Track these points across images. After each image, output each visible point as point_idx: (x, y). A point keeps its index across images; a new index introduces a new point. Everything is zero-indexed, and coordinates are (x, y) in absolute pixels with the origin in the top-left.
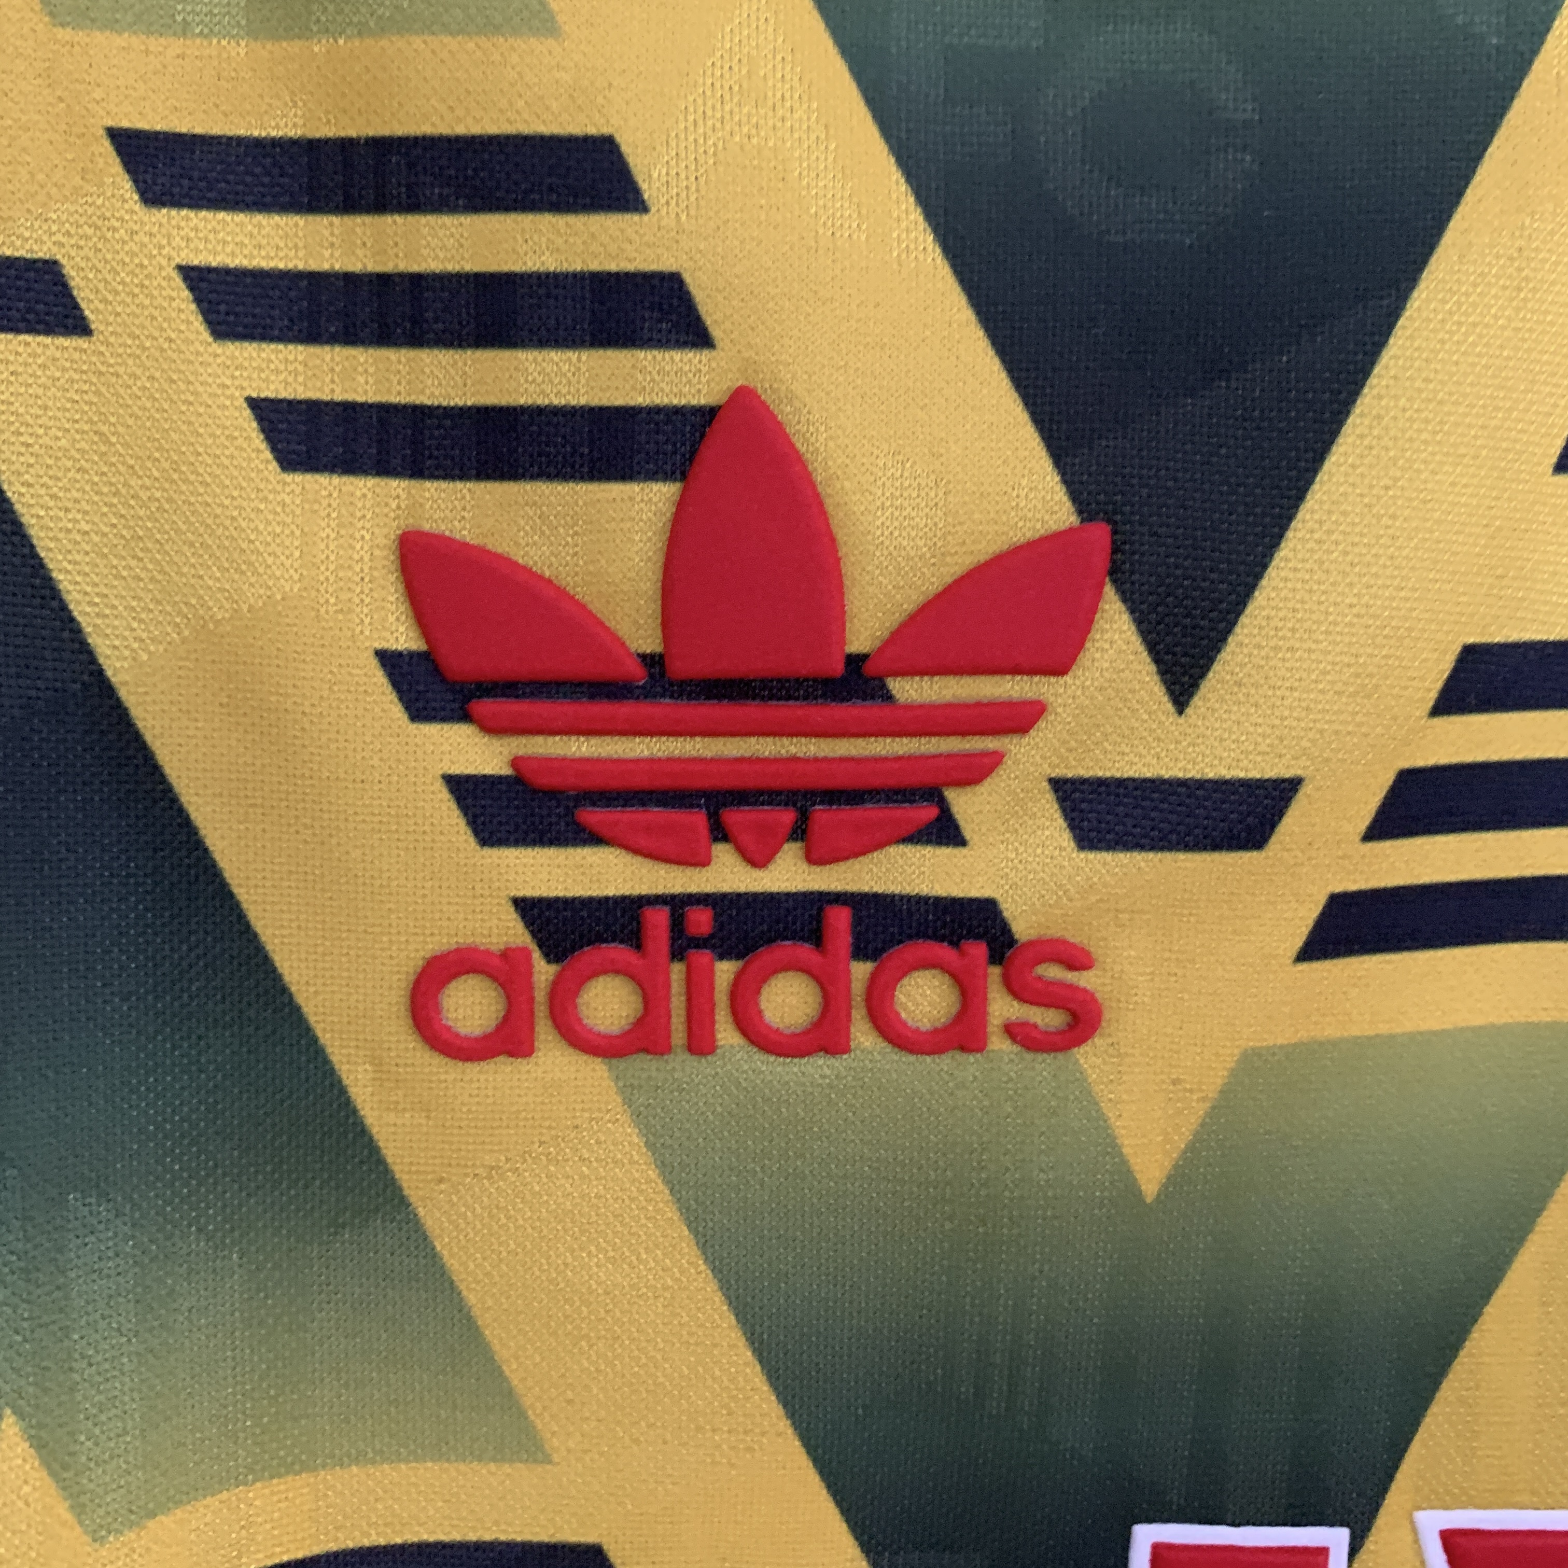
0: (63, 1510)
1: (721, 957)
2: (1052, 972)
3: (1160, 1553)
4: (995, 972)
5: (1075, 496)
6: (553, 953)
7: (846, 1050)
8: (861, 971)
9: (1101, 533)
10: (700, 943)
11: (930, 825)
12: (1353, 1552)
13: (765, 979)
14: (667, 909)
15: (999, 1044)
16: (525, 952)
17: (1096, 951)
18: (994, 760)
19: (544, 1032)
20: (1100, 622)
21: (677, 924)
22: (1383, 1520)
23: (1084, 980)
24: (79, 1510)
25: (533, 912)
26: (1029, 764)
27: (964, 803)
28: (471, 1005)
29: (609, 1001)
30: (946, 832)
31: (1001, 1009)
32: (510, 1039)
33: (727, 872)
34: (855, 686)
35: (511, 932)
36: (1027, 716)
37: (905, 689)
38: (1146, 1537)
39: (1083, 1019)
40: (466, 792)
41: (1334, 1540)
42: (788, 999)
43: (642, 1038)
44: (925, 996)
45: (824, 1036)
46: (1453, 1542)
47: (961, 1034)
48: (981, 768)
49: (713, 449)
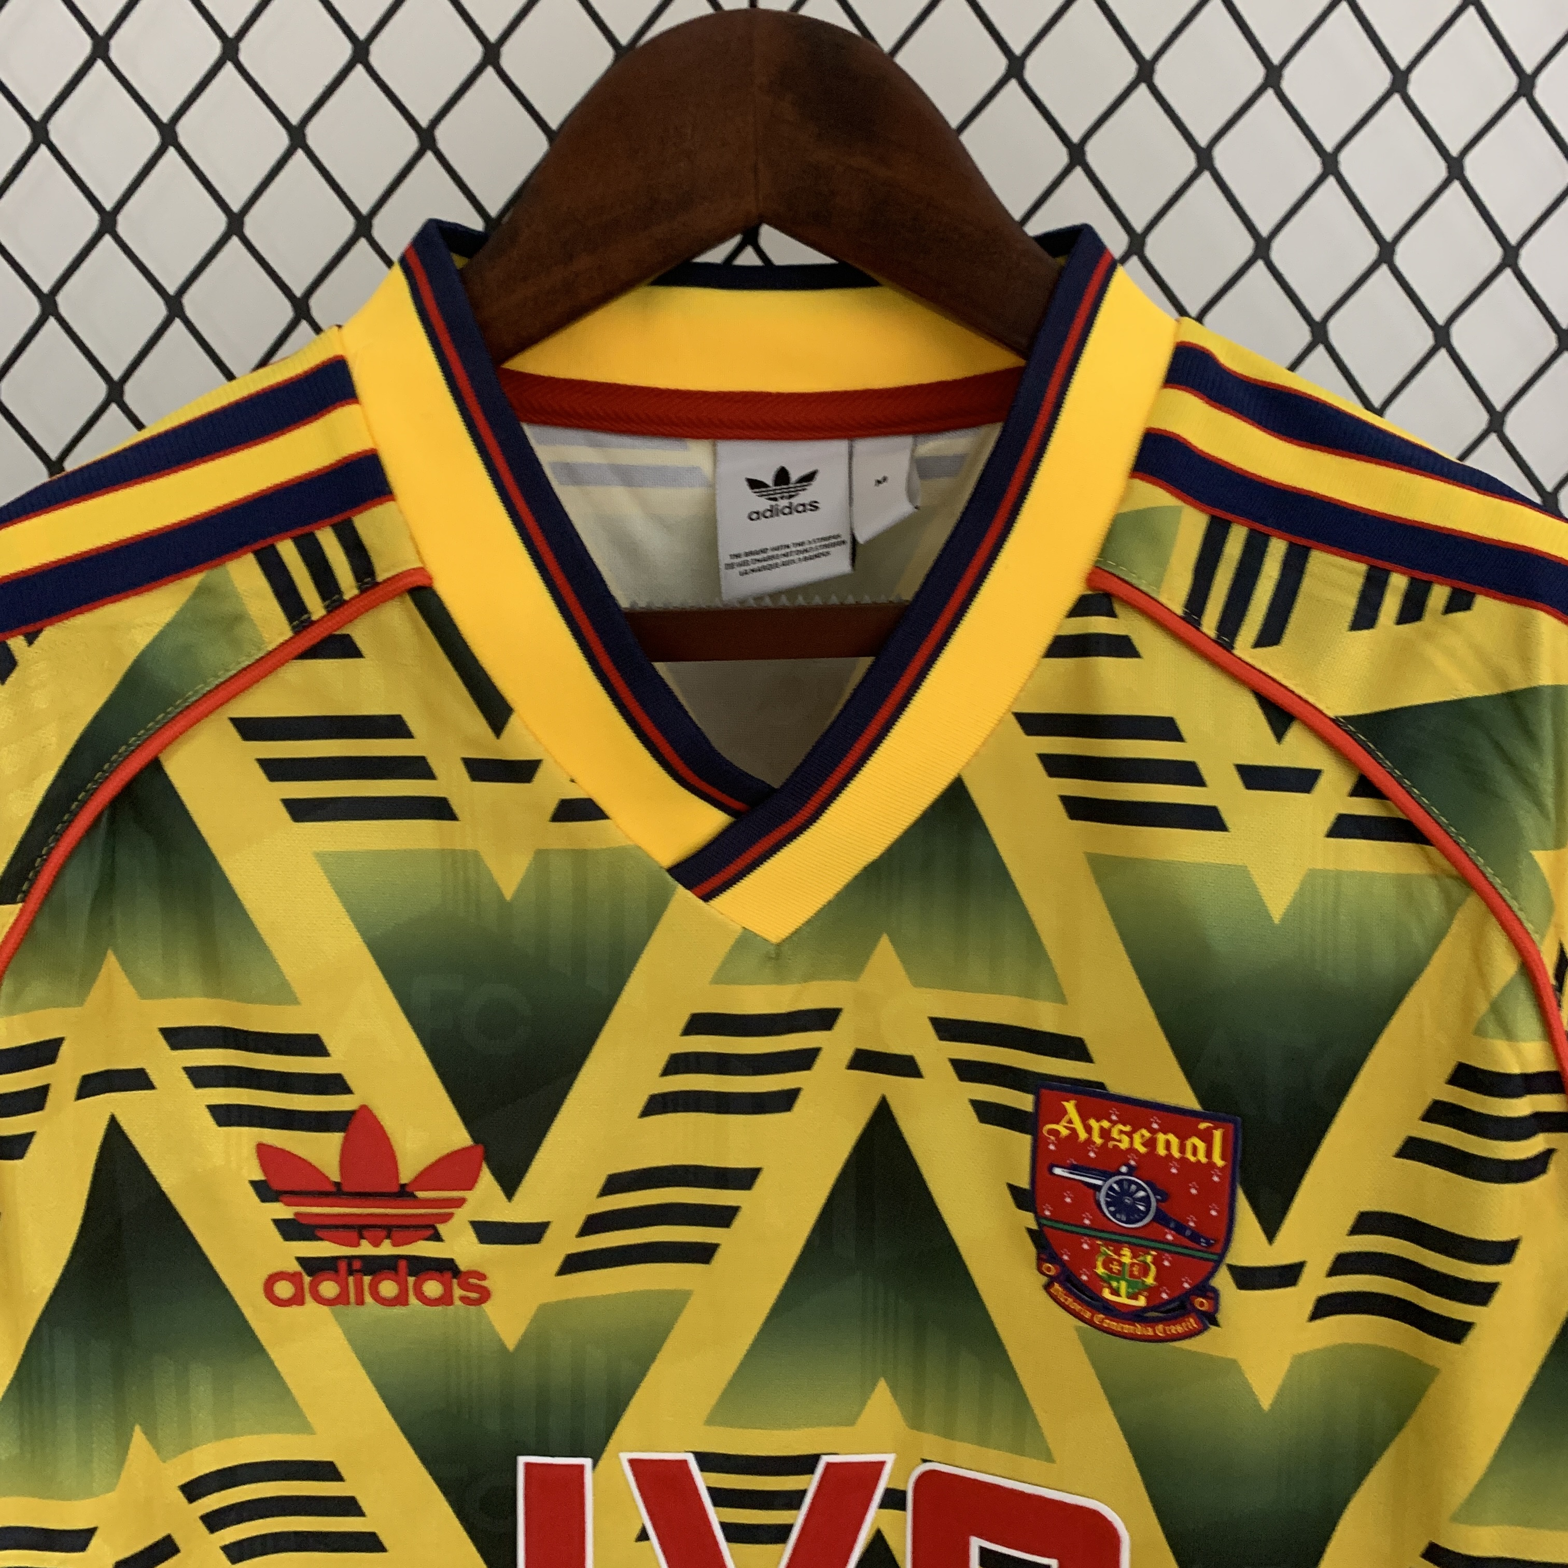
0: (153, 1452)
1: (365, 1275)
2: (473, 1281)
3: (528, 1466)
4: (455, 1281)
5: (472, 1136)
6: (309, 1275)
7: (408, 1305)
8: (411, 1280)
9: (480, 1149)
10: (357, 1271)
11: (431, 1235)
12: (595, 1465)
13: (380, 1282)
14: (346, 1260)
15: (458, 1302)
16: (300, 1274)
17: (488, 1274)
18: (450, 1216)
19: (308, 1297)
20: (482, 1174)
21: (350, 1265)
22: (605, 1455)
23: (484, 1283)
24: (158, 1452)
25: (303, 1261)
26: (462, 1216)
27: (442, 1228)
28: (284, 1289)
29: (329, 1289)
30: (437, 1237)
31: (458, 1292)
32: (297, 1300)
33: (366, 1249)
34: (404, 1194)
35: (296, 1267)
36: (460, 1202)
37: (420, 1194)
38: (522, 1460)
39: (485, 1295)
40: (280, 1224)
41: (587, 1462)
42: (388, 1288)
43: (341, 1299)
44: (433, 1288)
45: (400, 1300)
46: (633, 1463)
47: (446, 1299)
48: (447, 1218)
49: (355, 1123)
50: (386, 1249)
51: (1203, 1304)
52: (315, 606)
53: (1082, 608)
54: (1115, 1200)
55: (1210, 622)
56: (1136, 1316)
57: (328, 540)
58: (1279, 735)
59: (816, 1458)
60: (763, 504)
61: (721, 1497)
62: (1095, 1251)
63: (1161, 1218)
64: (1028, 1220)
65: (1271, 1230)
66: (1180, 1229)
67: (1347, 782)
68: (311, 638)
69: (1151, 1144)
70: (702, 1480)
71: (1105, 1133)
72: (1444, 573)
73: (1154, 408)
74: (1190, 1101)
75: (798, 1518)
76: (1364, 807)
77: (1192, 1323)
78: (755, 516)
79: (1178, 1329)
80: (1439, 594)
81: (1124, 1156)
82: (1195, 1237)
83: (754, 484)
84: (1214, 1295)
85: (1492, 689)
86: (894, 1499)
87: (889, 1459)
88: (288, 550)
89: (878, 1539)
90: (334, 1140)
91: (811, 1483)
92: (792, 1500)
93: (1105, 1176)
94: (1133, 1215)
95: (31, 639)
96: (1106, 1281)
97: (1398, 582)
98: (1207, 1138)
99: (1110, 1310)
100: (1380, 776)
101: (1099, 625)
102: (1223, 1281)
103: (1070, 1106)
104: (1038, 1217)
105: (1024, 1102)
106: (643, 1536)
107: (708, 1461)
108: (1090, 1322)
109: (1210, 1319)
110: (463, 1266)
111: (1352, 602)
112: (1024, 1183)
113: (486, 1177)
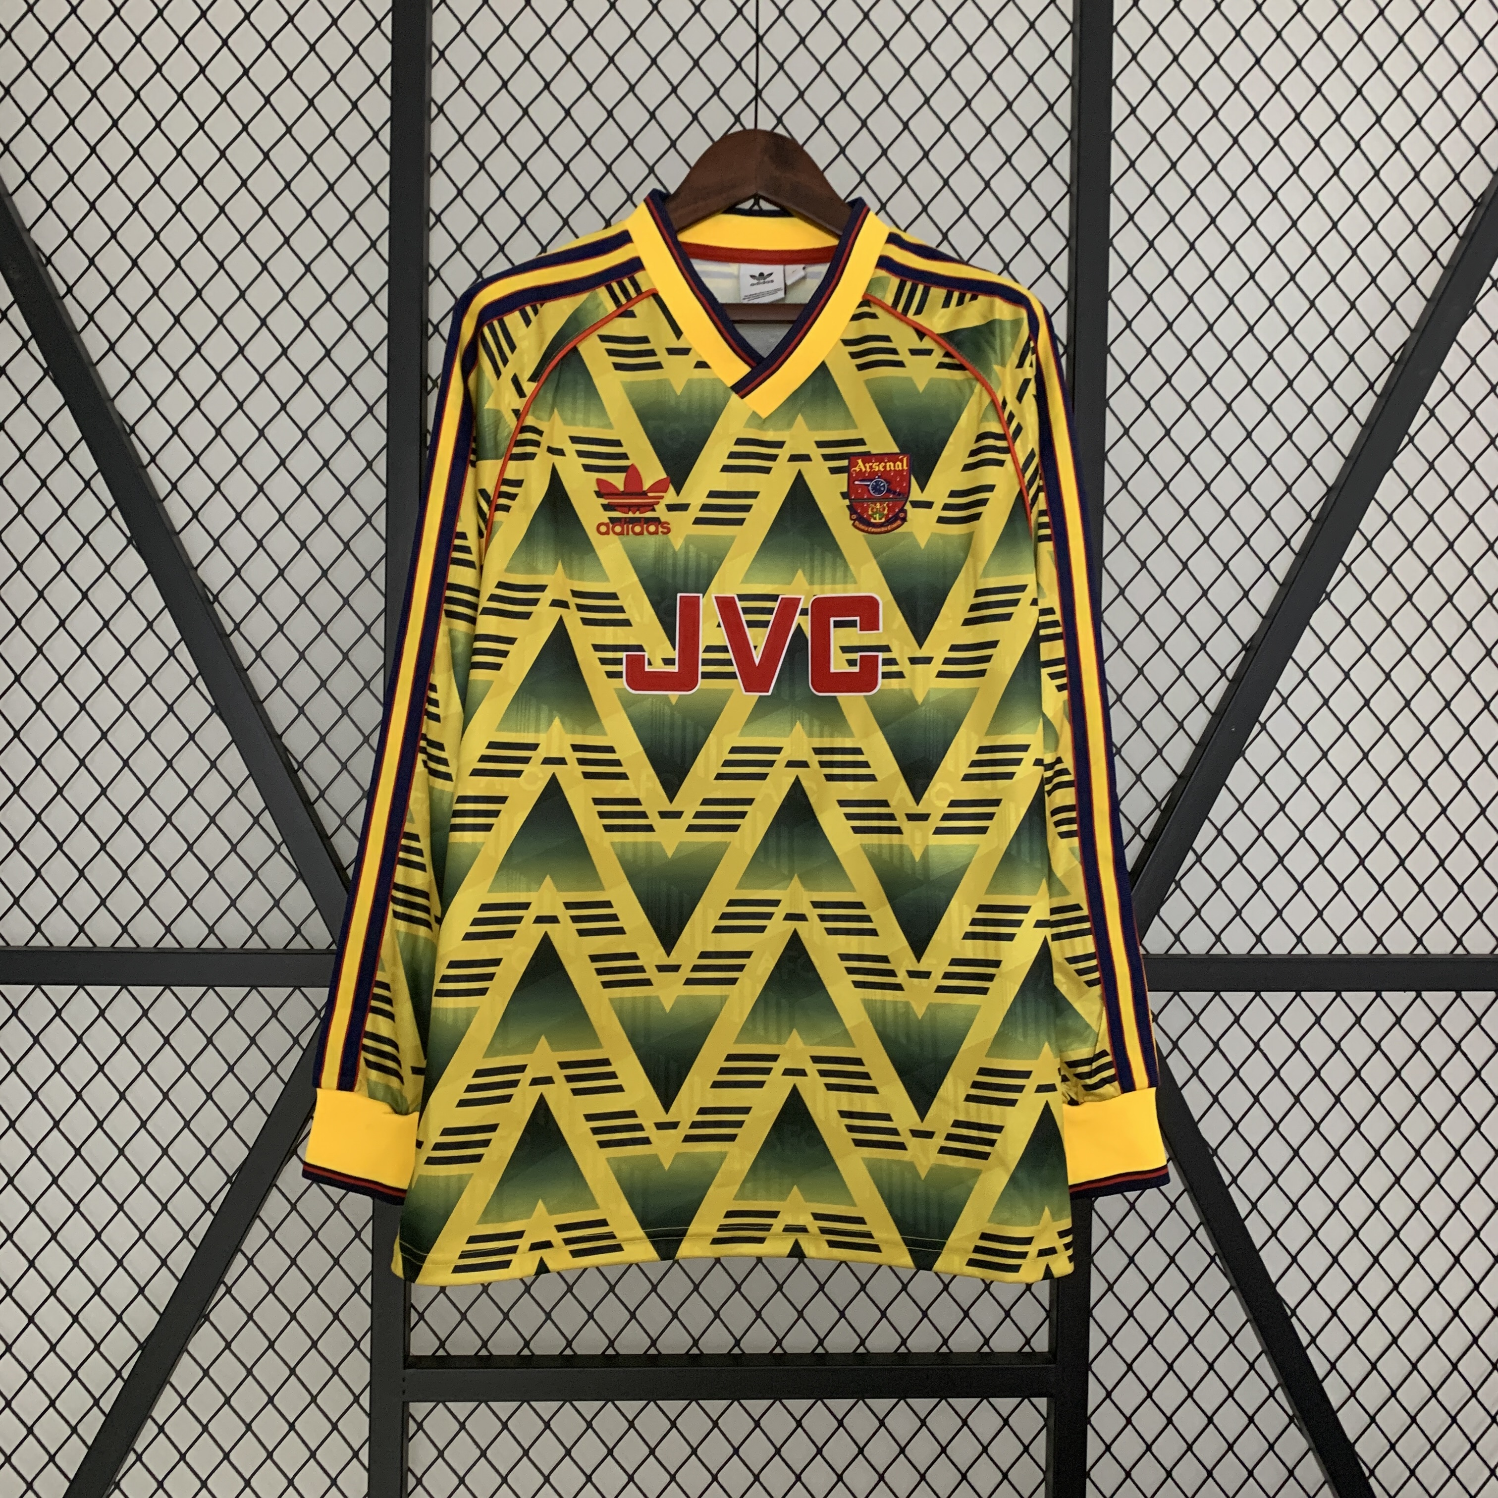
1: (630, 524)
2: (665, 525)
3: (681, 597)
4: (659, 526)
5: (667, 475)
6: (611, 524)
7: (644, 535)
8: (645, 526)
9: (669, 479)
10: (627, 523)
11: (652, 509)
13: (635, 527)
14: (624, 519)
16: (609, 524)
19: (611, 533)
21: (625, 521)
22: (707, 593)
23: (669, 526)
25: (610, 518)
26: (663, 503)
27: (656, 507)
28: (603, 529)
29: (618, 529)
30: (654, 510)
31: (660, 529)
32: (607, 533)
33: (630, 515)
34: (644, 494)
35: (607, 521)
36: (662, 497)
37: (650, 494)
38: (679, 595)
39: (669, 531)
40: (603, 506)
41: (701, 595)
42: (638, 529)
43: (621, 533)
44: (652, 528)
45: (641, 533)
46: (716, 598)
47: (656, 533)
48: (658, 503)
49: (630, 470)
50: (637, 515)
51: (902, 515)
52: (623, 300)
53: (860, 305)
54: (874, 488)
55: (900, 308)
56: (881, 525)
57: (626, 282)
58: (921, 339)
59: (777, 596)
60: (755, 281)
61: (746, 611)
62: (868, 506)
63: (889, 491)
64: (847, 502)
65: (922, 488)
66: (894, 493)
67: (942, 353)
68: (622, 310)
69: (885, 467)
70: (740, 605)
71: (871, 467)
72: (970, 290)
73: (883, 250)
74: (896, 450)
75: (771, 618)
76: (947, 360)
77: (899, 522)
78: (753, 285)
79: (894, 525)
80: (968, 296)
81: (876, 473)
82: (899, 494)
83: (753, 277)
84: (905, 512)
85: (982, 322)
86: (804, 612)
87: (803, 597)
88: (615, 285)
89: (799, 627)
90: (623, 475)
91: (776, 605)
92: (770, 611)
93: (871, 480)
94: (880, 492)
95: (542, 305)
96: (871, 516)
97: (956, 295)
98: (902, 461)
99: (875, 525)
100: (951, 350)
101: (866, 309)
102: (908, 507)
103: (860, 461)
104: (850, 500)
105: (845, 463)
106: (719, 626)
107: (742, 597)
108: (867, 532)
109: (904, 520)
110: (663, 520)
111: (942, 300)
112: (845, 489)
113: (671, 489)
